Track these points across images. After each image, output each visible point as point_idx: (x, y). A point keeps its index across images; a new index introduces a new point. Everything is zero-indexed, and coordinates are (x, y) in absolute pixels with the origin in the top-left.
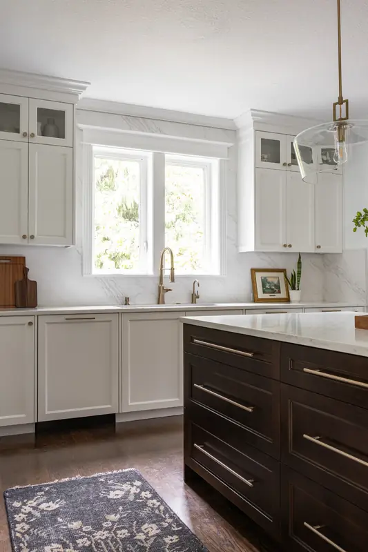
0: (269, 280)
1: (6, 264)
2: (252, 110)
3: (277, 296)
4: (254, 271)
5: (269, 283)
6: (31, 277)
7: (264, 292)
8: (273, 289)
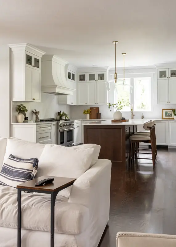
0: (168, 112)
1: (95, 109)
2: (154, 64)
3: (171, 117)
4: (163, 110)
5: (168, 113)
6: (100, 112)
7: (166, 116)
8: (169, 115)
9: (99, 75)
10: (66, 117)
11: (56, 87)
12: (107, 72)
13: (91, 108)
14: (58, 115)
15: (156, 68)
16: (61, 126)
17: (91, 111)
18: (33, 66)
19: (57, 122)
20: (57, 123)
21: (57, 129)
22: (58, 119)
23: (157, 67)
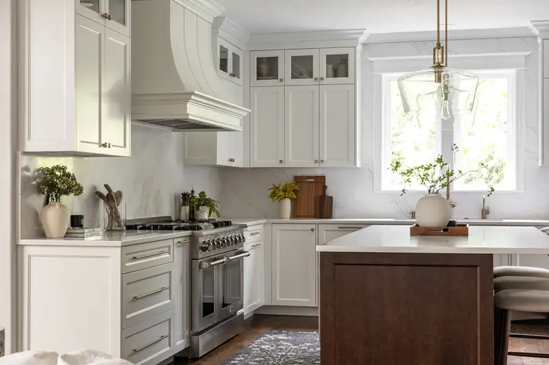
1: (310, 182)
2: (531, 21)
6: (329, 193)
9: (330, 59)
10: (210, 213)
11: (188, 100)
12: (359, 48)
13: (298, 180)
14: (184, 204)
15: (536, 37)
16: (204, 249)
17: (296, 187)
18: (105, 16)
19: (188, 233)
20: (191, 237)
21: (192, 259)
22: (183, 218)
23: (541, 31)
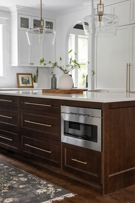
0: (25, 78)
3: (28, 85)
4: (18, 74)
5: (25, 79)
8: (26, 82)
23: (17, 10)
